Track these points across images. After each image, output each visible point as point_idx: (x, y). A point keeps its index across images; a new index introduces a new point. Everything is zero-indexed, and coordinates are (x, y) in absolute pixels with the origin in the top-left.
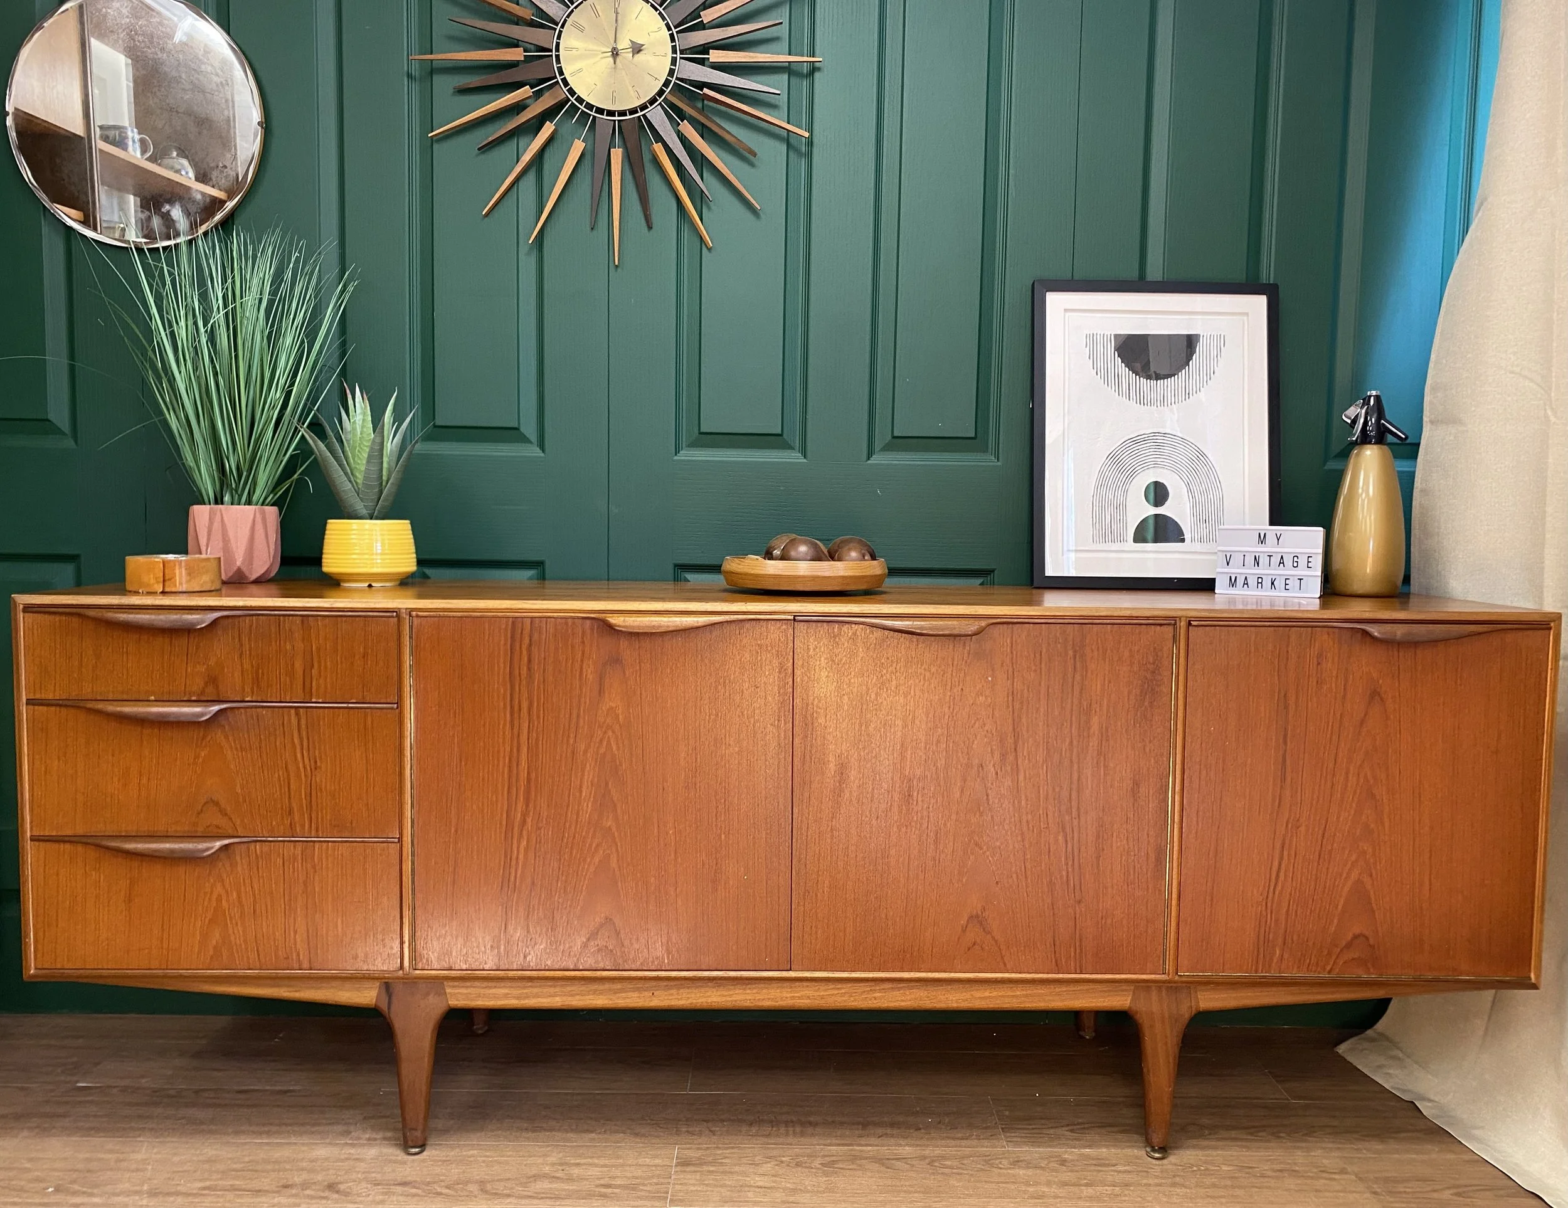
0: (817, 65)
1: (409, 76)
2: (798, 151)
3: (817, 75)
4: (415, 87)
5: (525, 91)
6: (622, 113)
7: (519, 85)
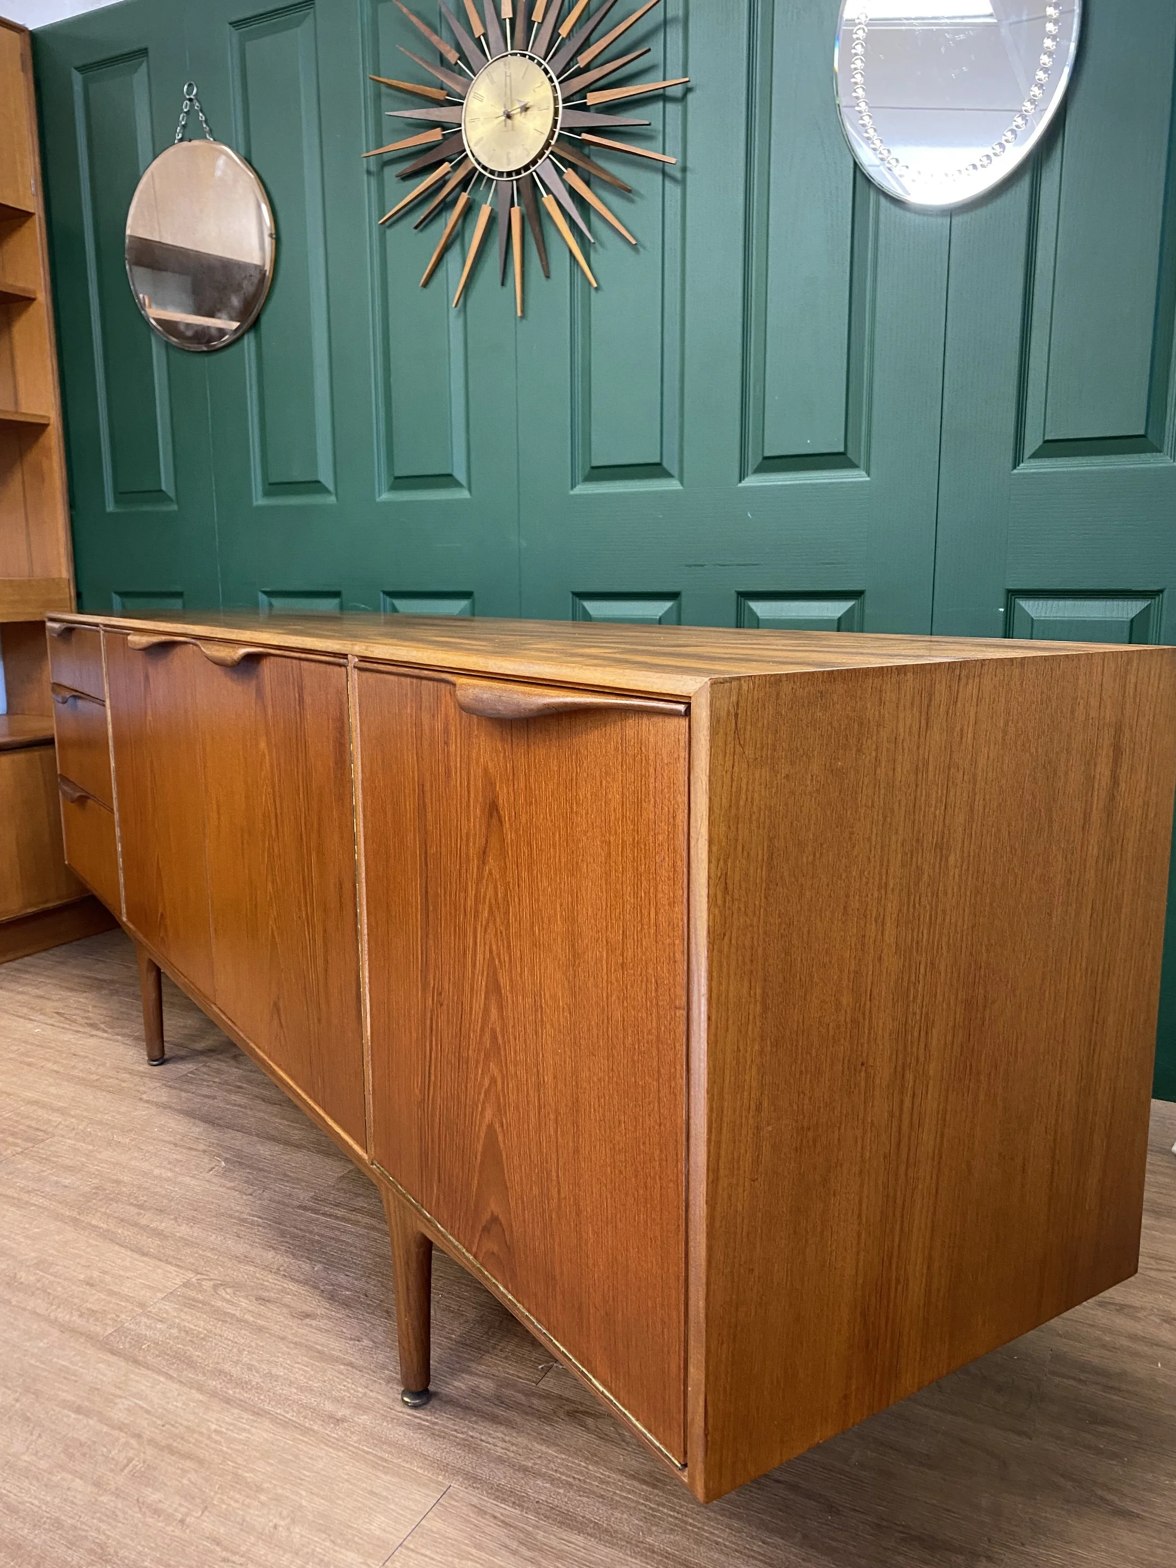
0: (689, 85)
1: (369, 172)
2: (673, 179)
3: (690, 96)
4: (373, 181)
5: (445, 168)
6: (518, 172)
7: (440, 163)
